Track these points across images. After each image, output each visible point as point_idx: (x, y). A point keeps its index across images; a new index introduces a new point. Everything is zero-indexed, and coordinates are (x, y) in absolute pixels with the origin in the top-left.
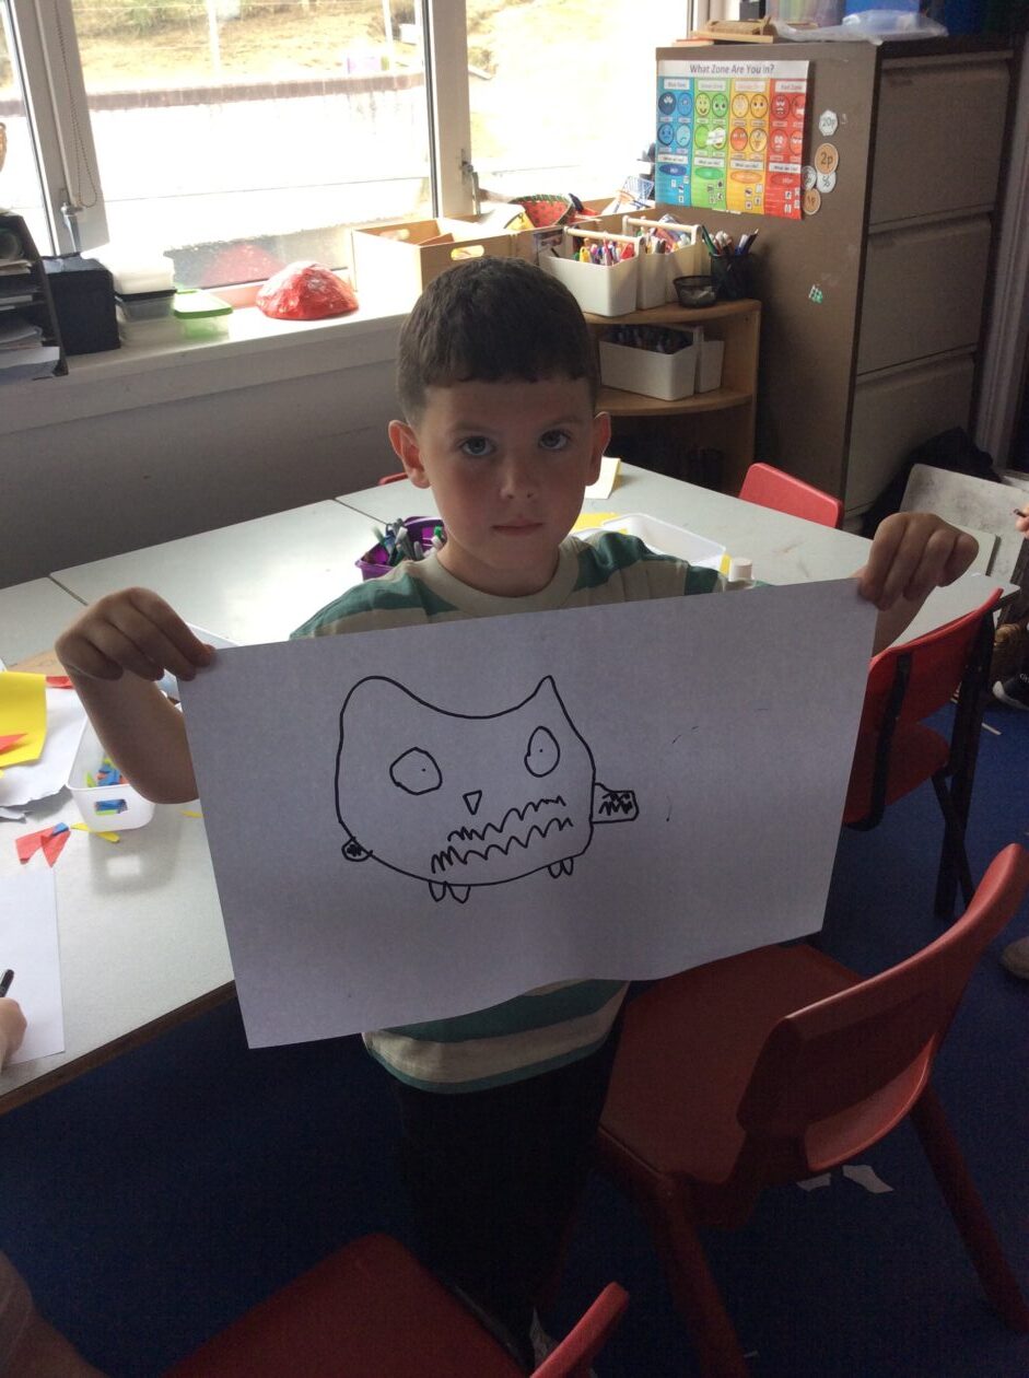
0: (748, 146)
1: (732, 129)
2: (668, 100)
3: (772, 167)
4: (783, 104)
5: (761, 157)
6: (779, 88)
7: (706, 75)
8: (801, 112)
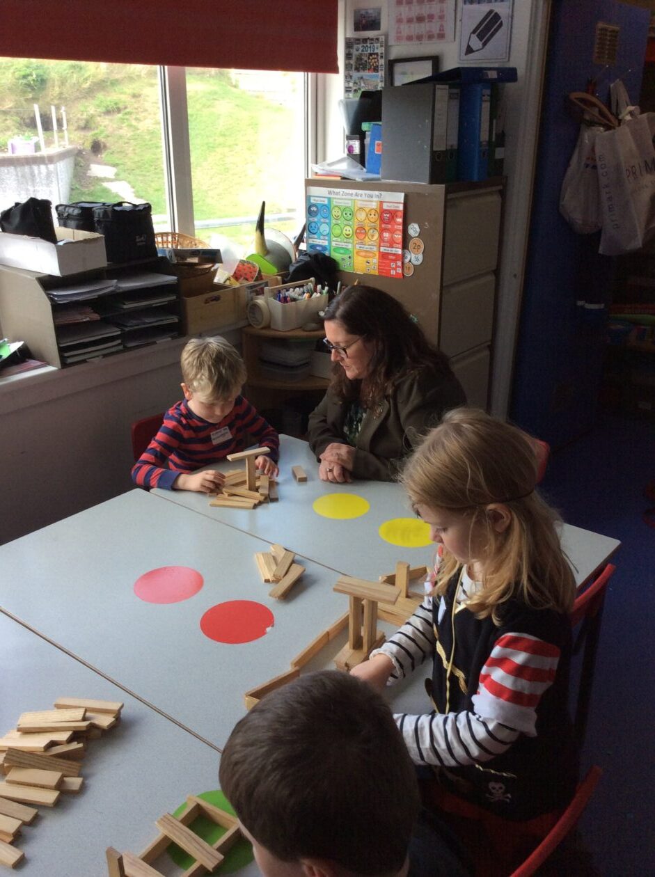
0: (367, 237)
1: (356, 227)
2: (314, 209)
3: (382, 249)
4: (388, 215)
5: (375, 244)
6: (385, 206)
7: (338, 197)
8: (400, 220)
